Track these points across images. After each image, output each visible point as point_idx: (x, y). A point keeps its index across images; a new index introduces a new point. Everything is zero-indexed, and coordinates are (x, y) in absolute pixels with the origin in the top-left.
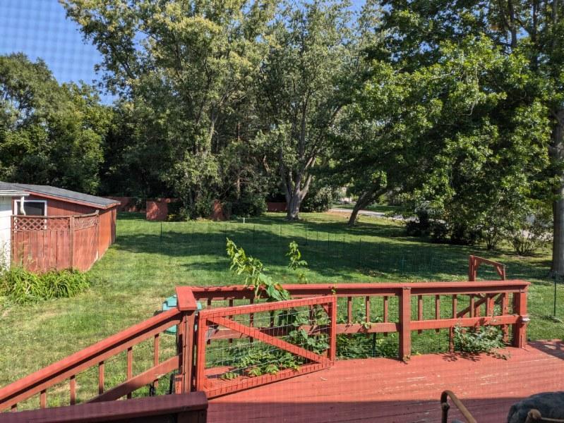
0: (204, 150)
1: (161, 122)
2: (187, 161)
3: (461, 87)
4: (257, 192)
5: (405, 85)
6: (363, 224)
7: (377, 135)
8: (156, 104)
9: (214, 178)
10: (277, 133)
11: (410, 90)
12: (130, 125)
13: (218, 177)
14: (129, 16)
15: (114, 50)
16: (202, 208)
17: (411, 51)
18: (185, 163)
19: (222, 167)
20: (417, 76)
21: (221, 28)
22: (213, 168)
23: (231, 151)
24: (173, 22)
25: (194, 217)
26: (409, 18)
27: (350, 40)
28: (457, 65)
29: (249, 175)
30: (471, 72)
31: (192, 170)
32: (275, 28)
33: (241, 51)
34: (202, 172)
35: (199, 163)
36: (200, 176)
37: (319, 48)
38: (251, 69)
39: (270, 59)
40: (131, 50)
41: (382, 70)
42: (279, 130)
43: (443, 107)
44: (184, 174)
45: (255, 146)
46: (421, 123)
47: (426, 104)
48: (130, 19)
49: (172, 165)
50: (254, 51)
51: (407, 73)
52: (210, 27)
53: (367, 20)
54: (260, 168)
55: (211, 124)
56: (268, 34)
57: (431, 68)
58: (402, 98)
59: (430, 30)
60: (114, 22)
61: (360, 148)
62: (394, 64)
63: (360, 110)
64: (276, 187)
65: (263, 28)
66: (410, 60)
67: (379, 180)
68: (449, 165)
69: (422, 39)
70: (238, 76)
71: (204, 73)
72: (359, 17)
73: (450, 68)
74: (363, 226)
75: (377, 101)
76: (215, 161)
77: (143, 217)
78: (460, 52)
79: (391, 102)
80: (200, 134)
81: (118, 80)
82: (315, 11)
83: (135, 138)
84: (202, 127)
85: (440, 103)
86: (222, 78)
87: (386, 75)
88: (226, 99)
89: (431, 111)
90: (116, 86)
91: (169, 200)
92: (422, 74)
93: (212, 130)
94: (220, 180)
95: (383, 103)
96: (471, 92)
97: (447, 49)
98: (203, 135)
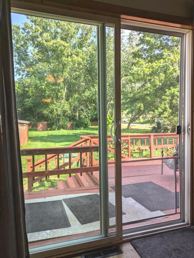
0: (62, 99)
1: (43, 87)
2: (55, 104)
3: (172, 68)
4: (86, 117)
5: (149, 68)
6: (133, 129)
7: (138, 90)
8: (40, 79)
9: (68, 111)
10: (94, 90)
11: (152, 70)
12: (27, 89)
13: (69, 111)
14: (26, 39)
15: (19, 55)
16: (62, 125)
17: (152, 53)
18: (54, 105)
19: (71, 106)
20: (154, 64)
21: (68, 44)
22: (67, 107)
23: (74, 99)
24: (47, 42)
25: (59, 129)
26: (150, 40)
27: (124, 48)
28: (170, 59)
29: (82, 110)
30: (175, 62)
31: (57, 108)
32: (91, 43)
33: (77, 54)
34: (62, 109)
35: (61, 105)
36: (61, 111)
37: (111, 52)
38: (82, 62)
39: (90, 57)
40: (27, 55)
41: (140, 62)
42: (95, 89)
43: (165, 77)
44: (54, 110)
45: (85, 96)
46: (157, 83)
47: (158, 75)
48: (26, 41)
49: (48, 106)
50: (83, 54)
51: (150, 63)
52: (64, 44)
53: (132, 39)
54: (87, 107)
55: (64, 88)
56: (88, 46)
57: (159, 61)
58: (148, 73)
59: (159, 45)
60: (19, 43)
61: (132, 95)
62: (144, 59)
63: (132, 78)
64: (94, 115)
65: (86, 44)
66: (151, 57)
67: (140, 107)
68: (168, 100)
69: (156, 48)
70: (76, 65)
71: (61, 64)
72: (128, 38)
73: (167, 61)
74: (134, 130)
75: (138, 75)
76: (67, 104)
77: (36, 130)
78: (171, 54)
79: (144, 75)
80: (60, 92)
81: (21, 69)
82: (109, 36)
83: (29, 95)
84: (61, 89)
85: (164, 75)
86: (69, 67)
87: (142, 64)
88: (71, 76)
89: (160, 79)
90: (20, 71)
91: (46, 122)
92: (156, 63)
93: (66, 90)
94: (70, 112)
95: (141, 75)
96: (175, 71)
97: (166, 53)
98: (62, 92)
